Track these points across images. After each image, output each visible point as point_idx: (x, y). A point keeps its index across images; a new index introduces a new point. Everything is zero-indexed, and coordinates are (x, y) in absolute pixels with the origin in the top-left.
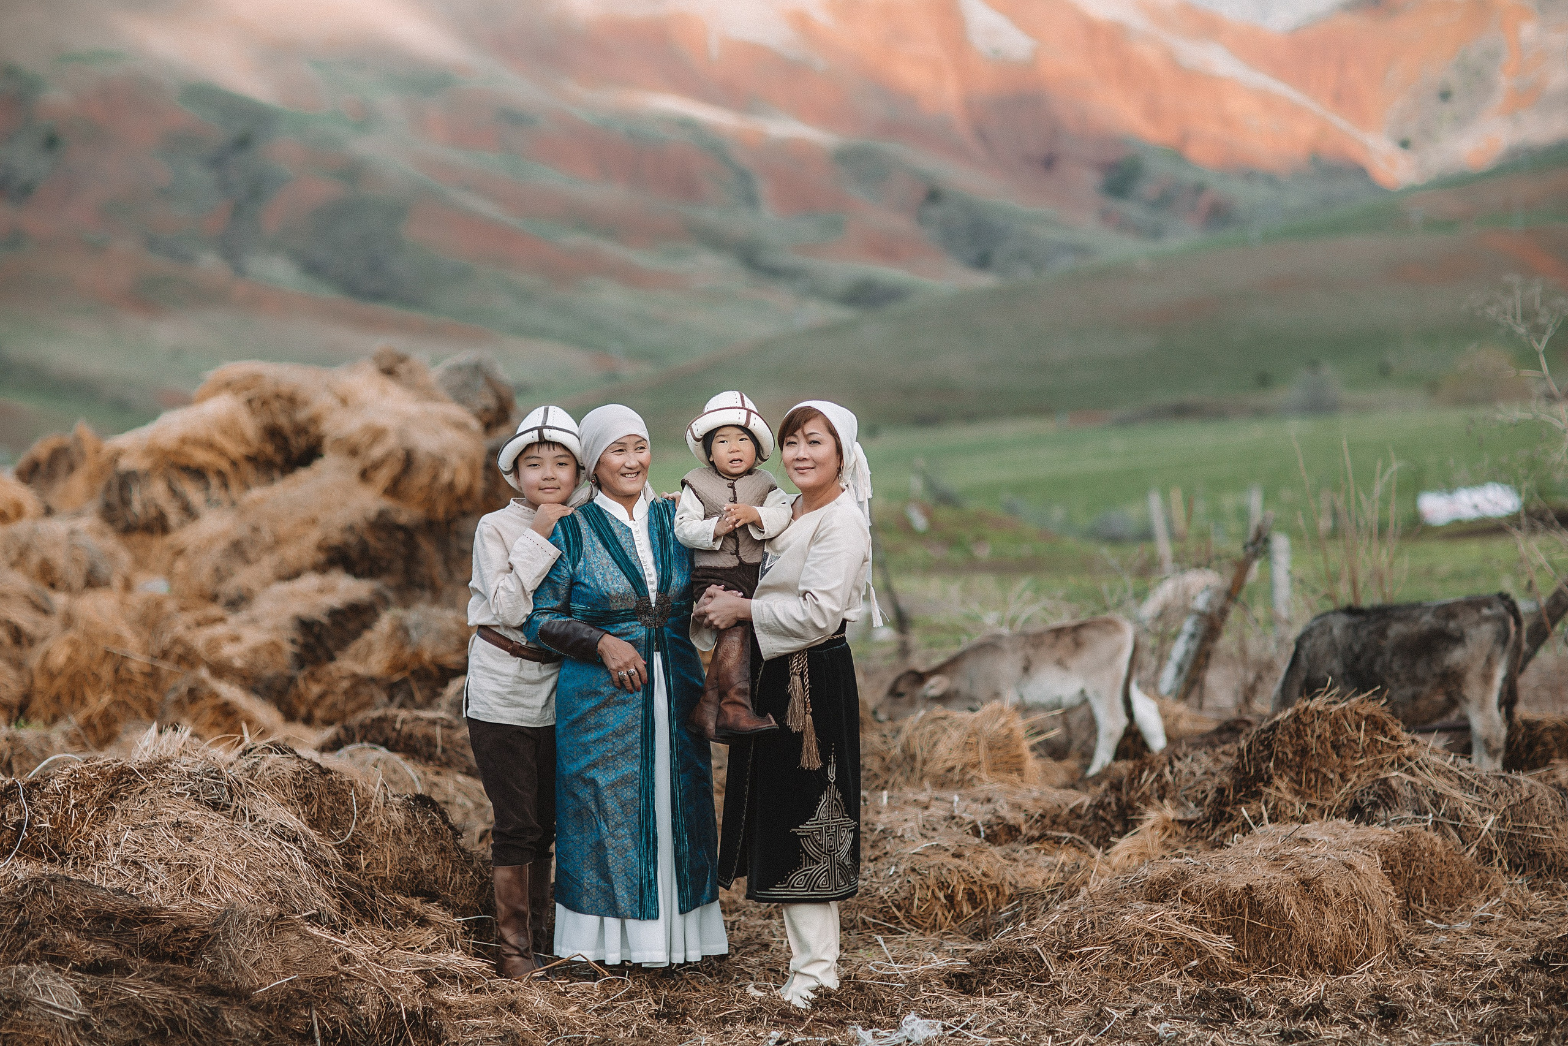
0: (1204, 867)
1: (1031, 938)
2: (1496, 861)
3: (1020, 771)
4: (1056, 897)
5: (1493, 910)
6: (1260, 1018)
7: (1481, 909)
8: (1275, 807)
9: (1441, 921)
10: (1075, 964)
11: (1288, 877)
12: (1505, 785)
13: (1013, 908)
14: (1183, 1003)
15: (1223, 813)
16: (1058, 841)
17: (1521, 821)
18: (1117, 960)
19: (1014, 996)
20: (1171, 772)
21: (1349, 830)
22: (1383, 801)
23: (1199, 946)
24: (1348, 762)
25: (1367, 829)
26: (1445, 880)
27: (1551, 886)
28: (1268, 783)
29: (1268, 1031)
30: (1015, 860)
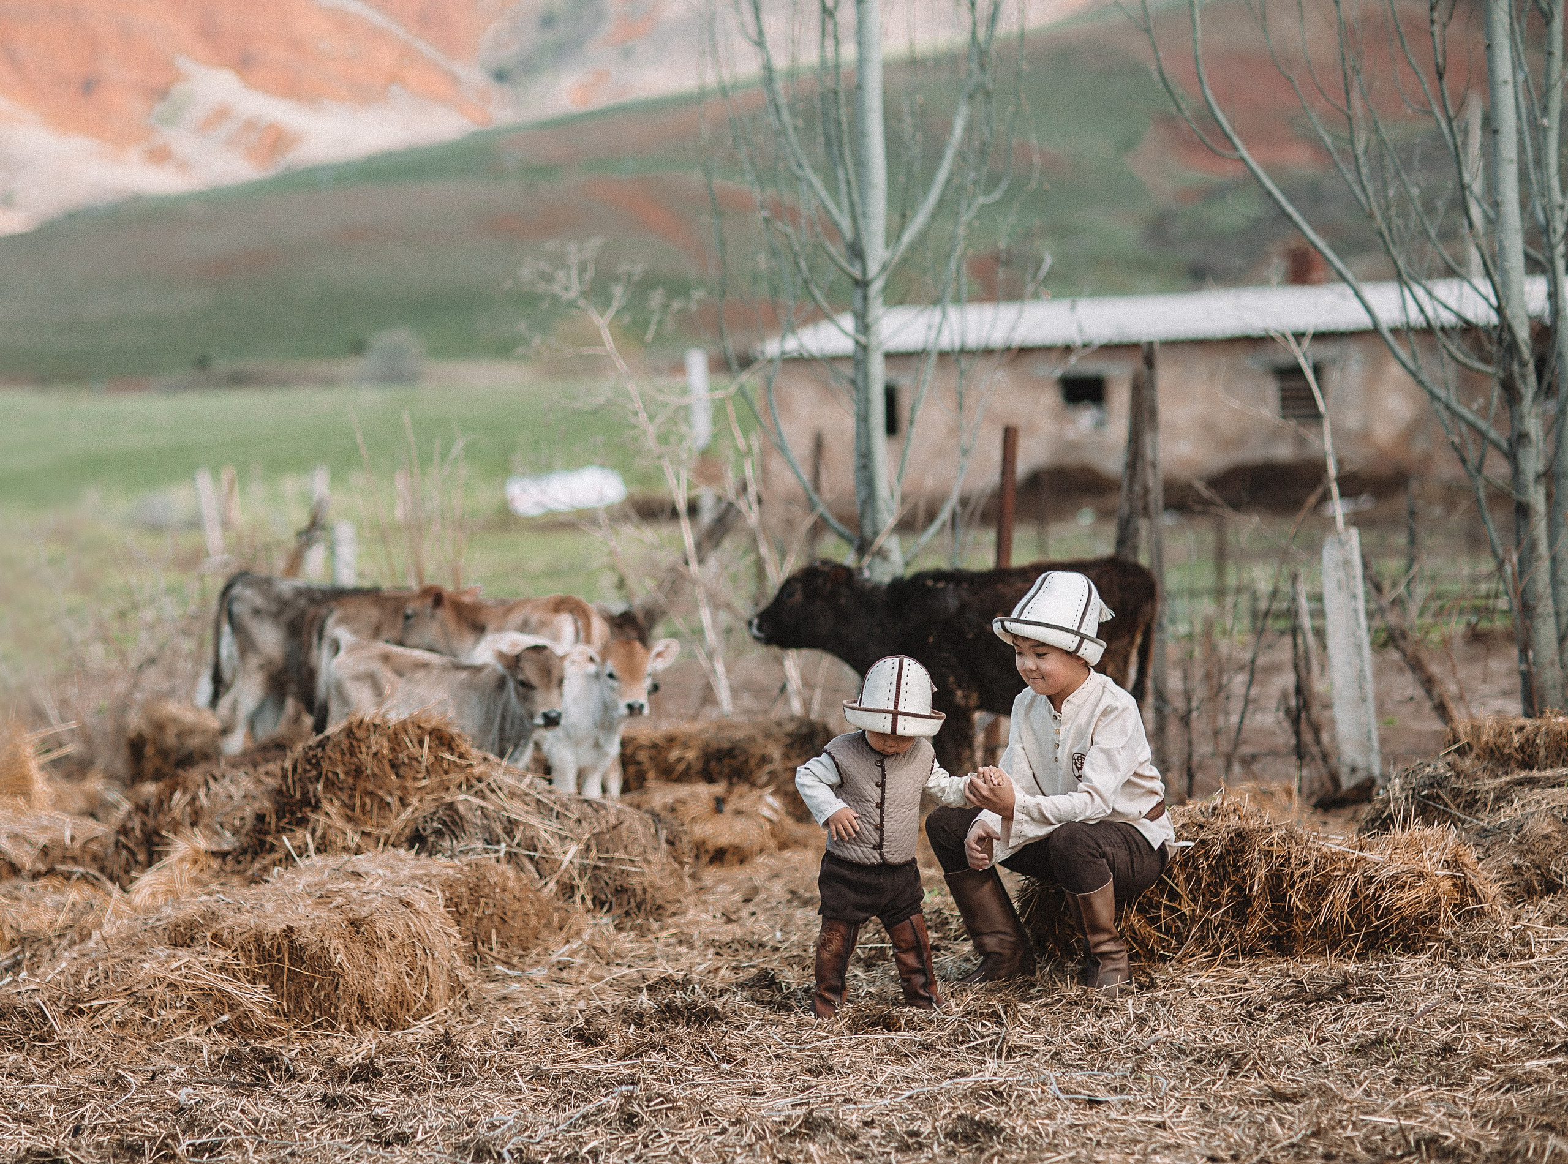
0: (237, 905)
1: (33, 991)
2: (577, 898)
3: (27, 794)
4: (65, 942)
5: (573, 953)
6: (300, 1081)
7: (560, 953)
8: (324, 836)
9: (512, 966)
10: (85, 1019)
11: (337, 917)
12: (589, 810)
13: (14, 956)
14: (211, 1065)
15: (262, 843)
16: (68, 876)
17: (607, 852)
18: (134, 1014)
19: (11, 1059)
20: (207, 795)
21: (407, 861)
22: (449, 828)
23: (229, 996)
24: (409, 783)
25: (429, 861)
26: (519, 919)
27: (641, 926)
28: (316, 808)
29: (309, 1096)
30: (17, 899)
